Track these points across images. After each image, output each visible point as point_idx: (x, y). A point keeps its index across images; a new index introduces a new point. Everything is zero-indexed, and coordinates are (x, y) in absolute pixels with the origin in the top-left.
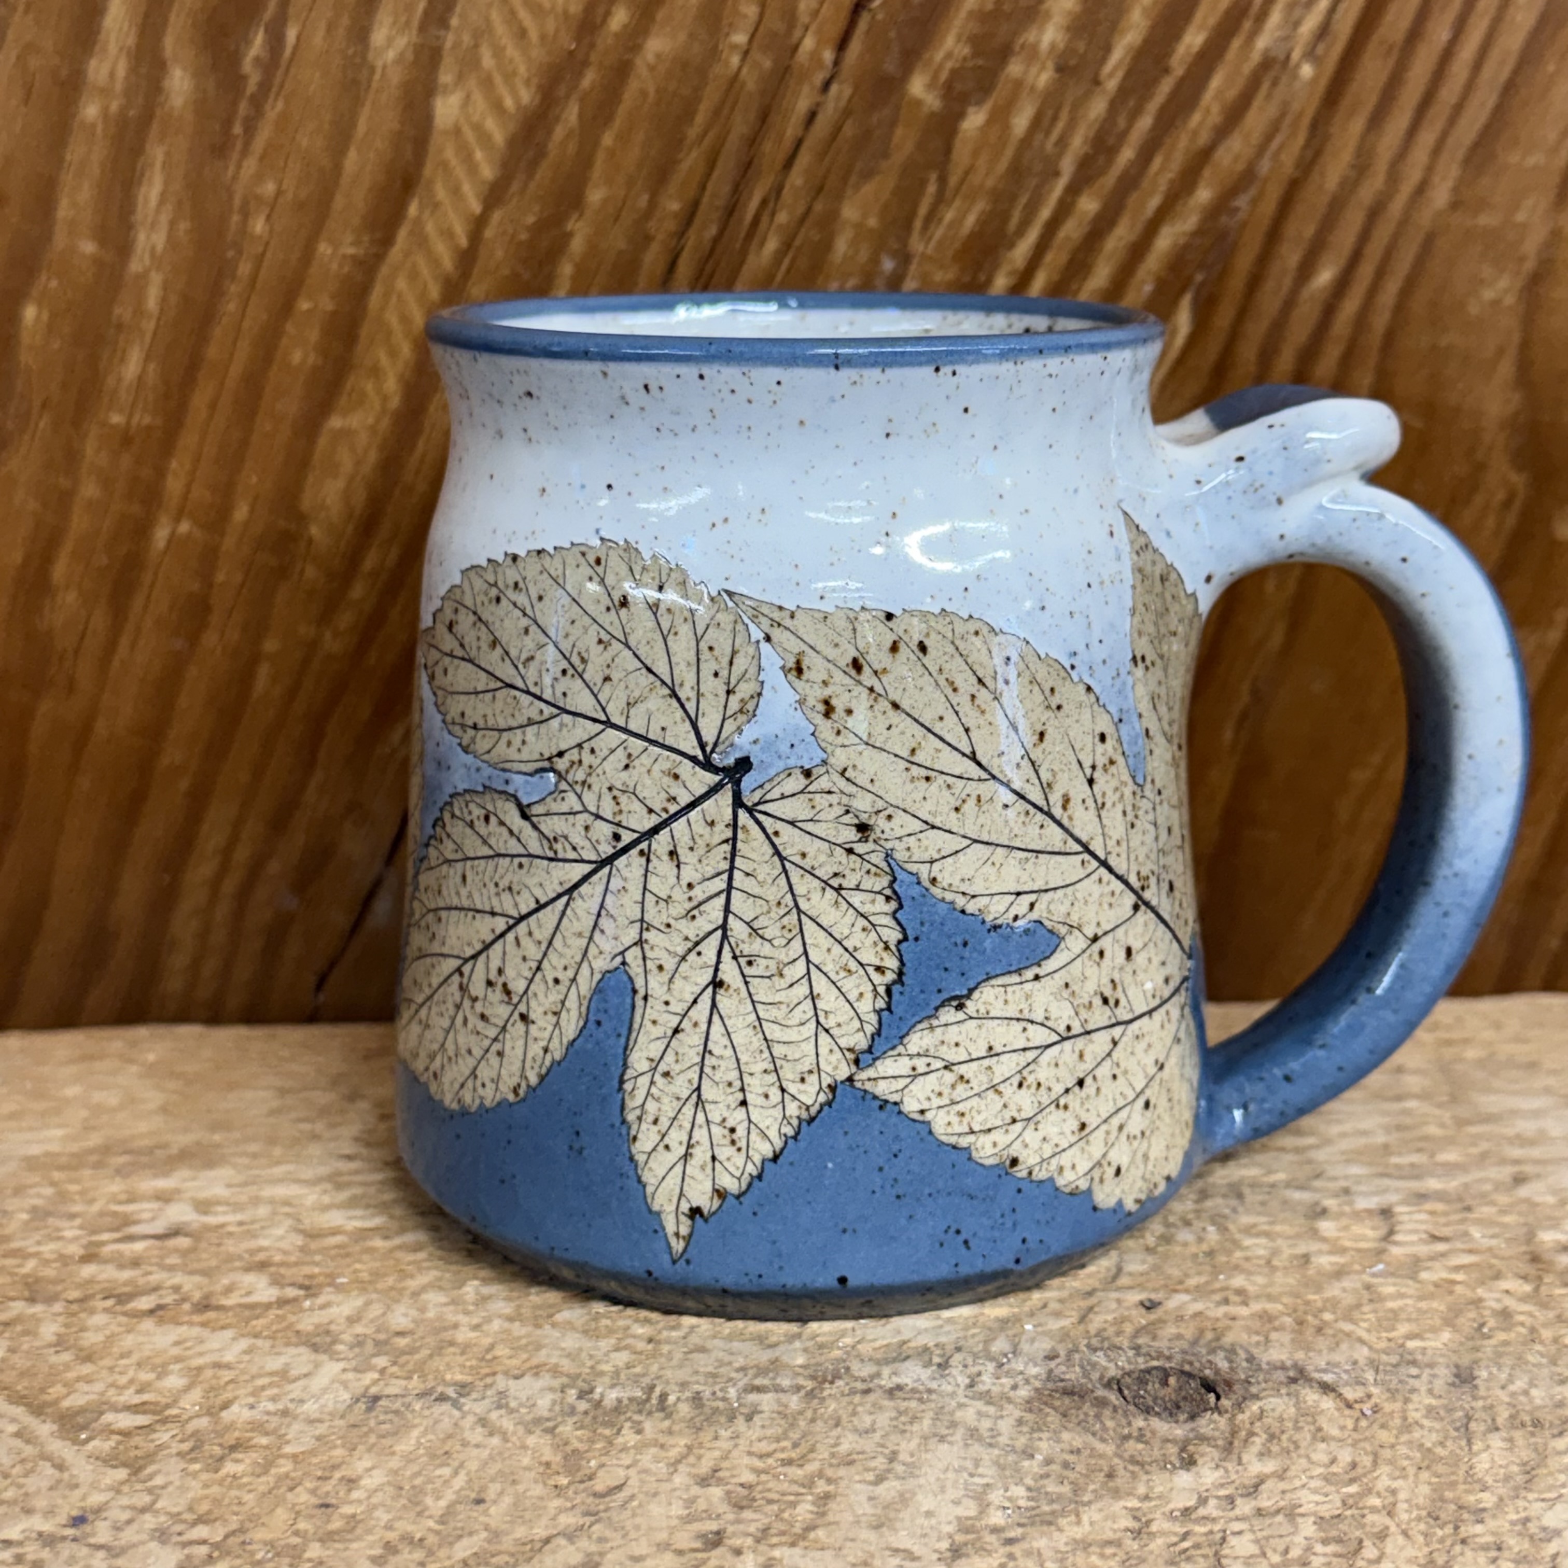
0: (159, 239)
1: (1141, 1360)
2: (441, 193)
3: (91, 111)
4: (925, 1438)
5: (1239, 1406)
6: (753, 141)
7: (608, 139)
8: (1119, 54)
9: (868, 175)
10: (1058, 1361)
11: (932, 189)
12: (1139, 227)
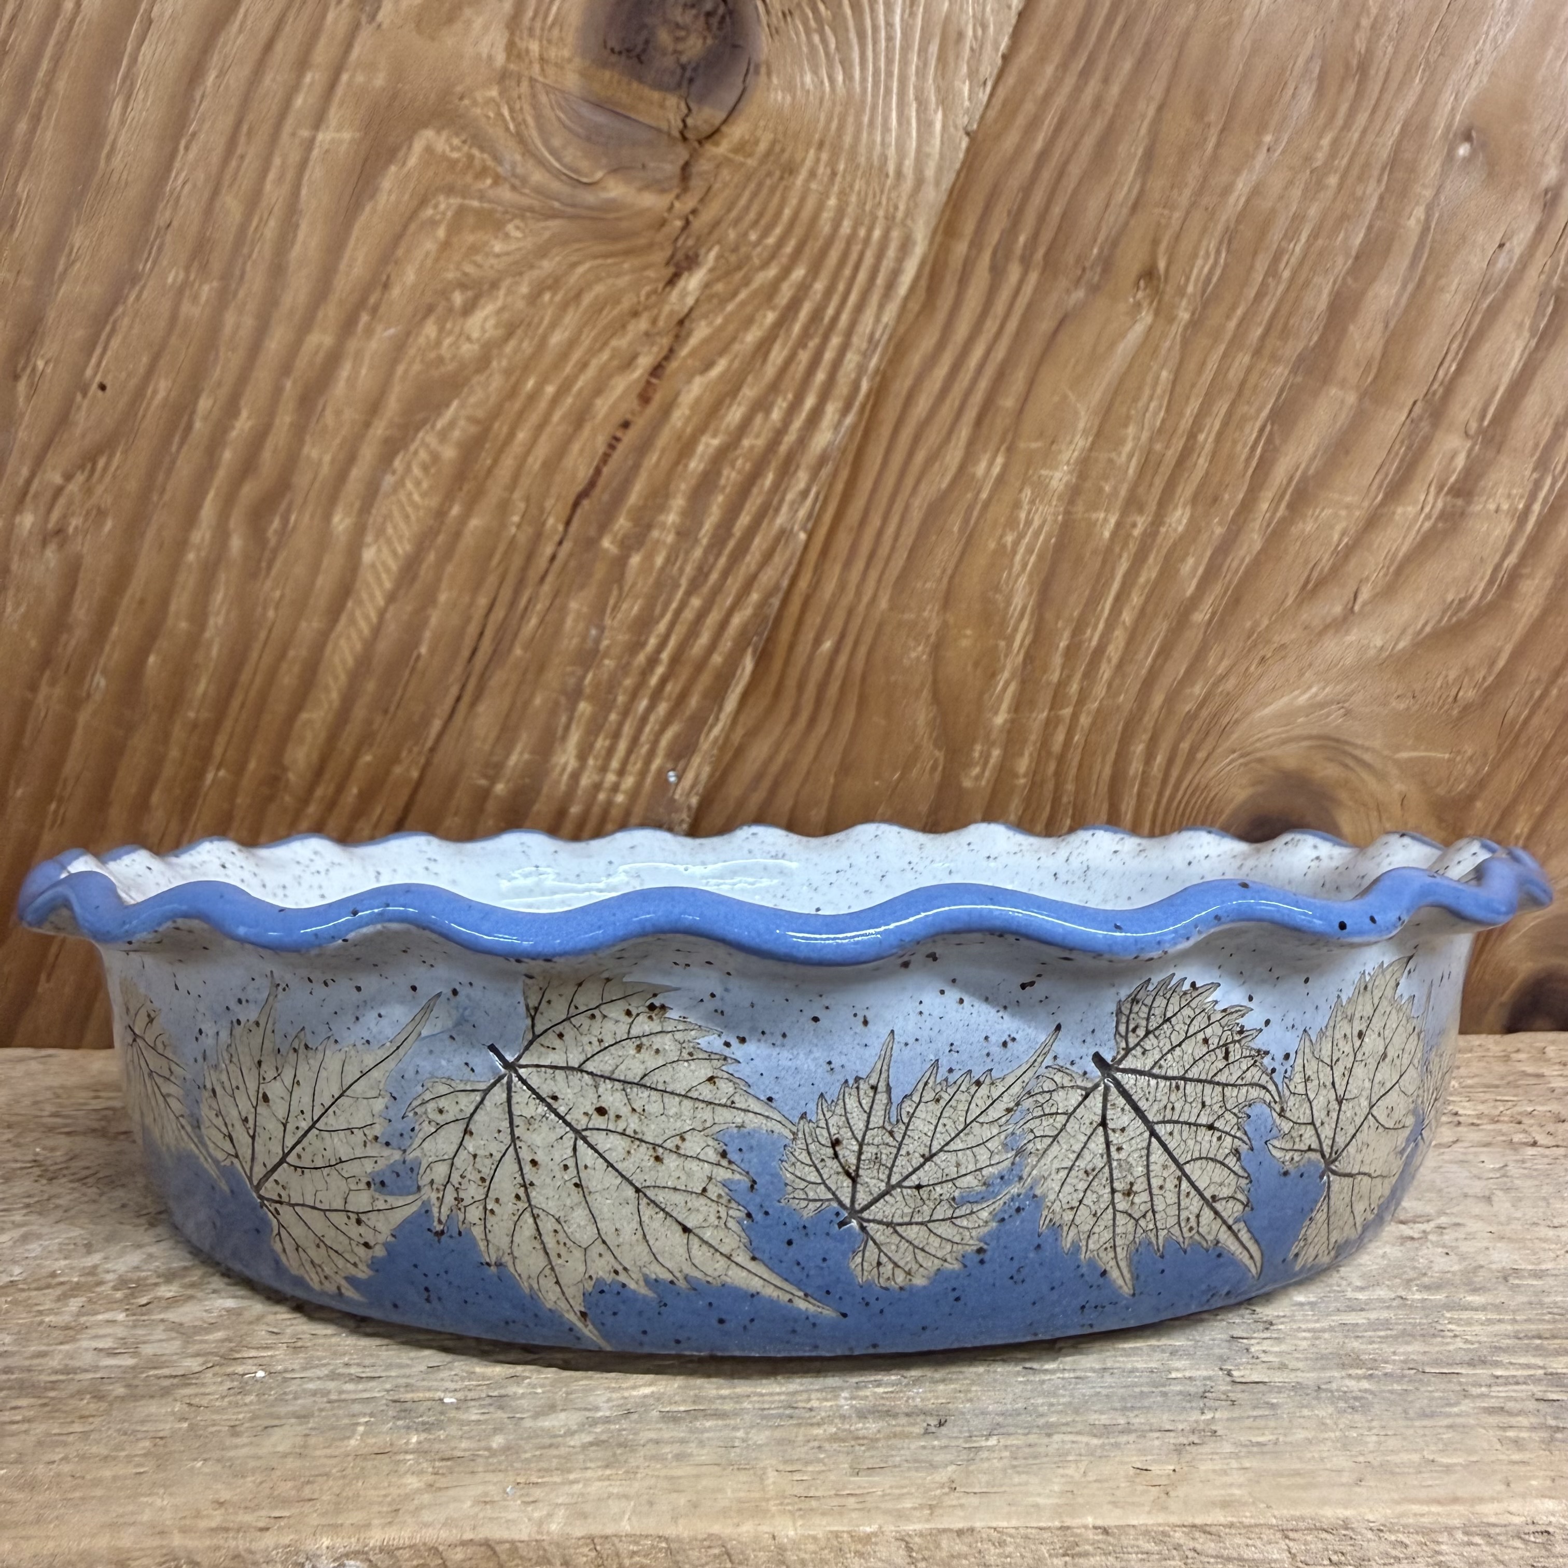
0: (220, 620)
2: (364, 596)
3: (191, 557)
6: (525, 569)
7: (450, 568)
8: (708, 526)
9: (582, 587)
11: (615, 592)
12: (723, 612)
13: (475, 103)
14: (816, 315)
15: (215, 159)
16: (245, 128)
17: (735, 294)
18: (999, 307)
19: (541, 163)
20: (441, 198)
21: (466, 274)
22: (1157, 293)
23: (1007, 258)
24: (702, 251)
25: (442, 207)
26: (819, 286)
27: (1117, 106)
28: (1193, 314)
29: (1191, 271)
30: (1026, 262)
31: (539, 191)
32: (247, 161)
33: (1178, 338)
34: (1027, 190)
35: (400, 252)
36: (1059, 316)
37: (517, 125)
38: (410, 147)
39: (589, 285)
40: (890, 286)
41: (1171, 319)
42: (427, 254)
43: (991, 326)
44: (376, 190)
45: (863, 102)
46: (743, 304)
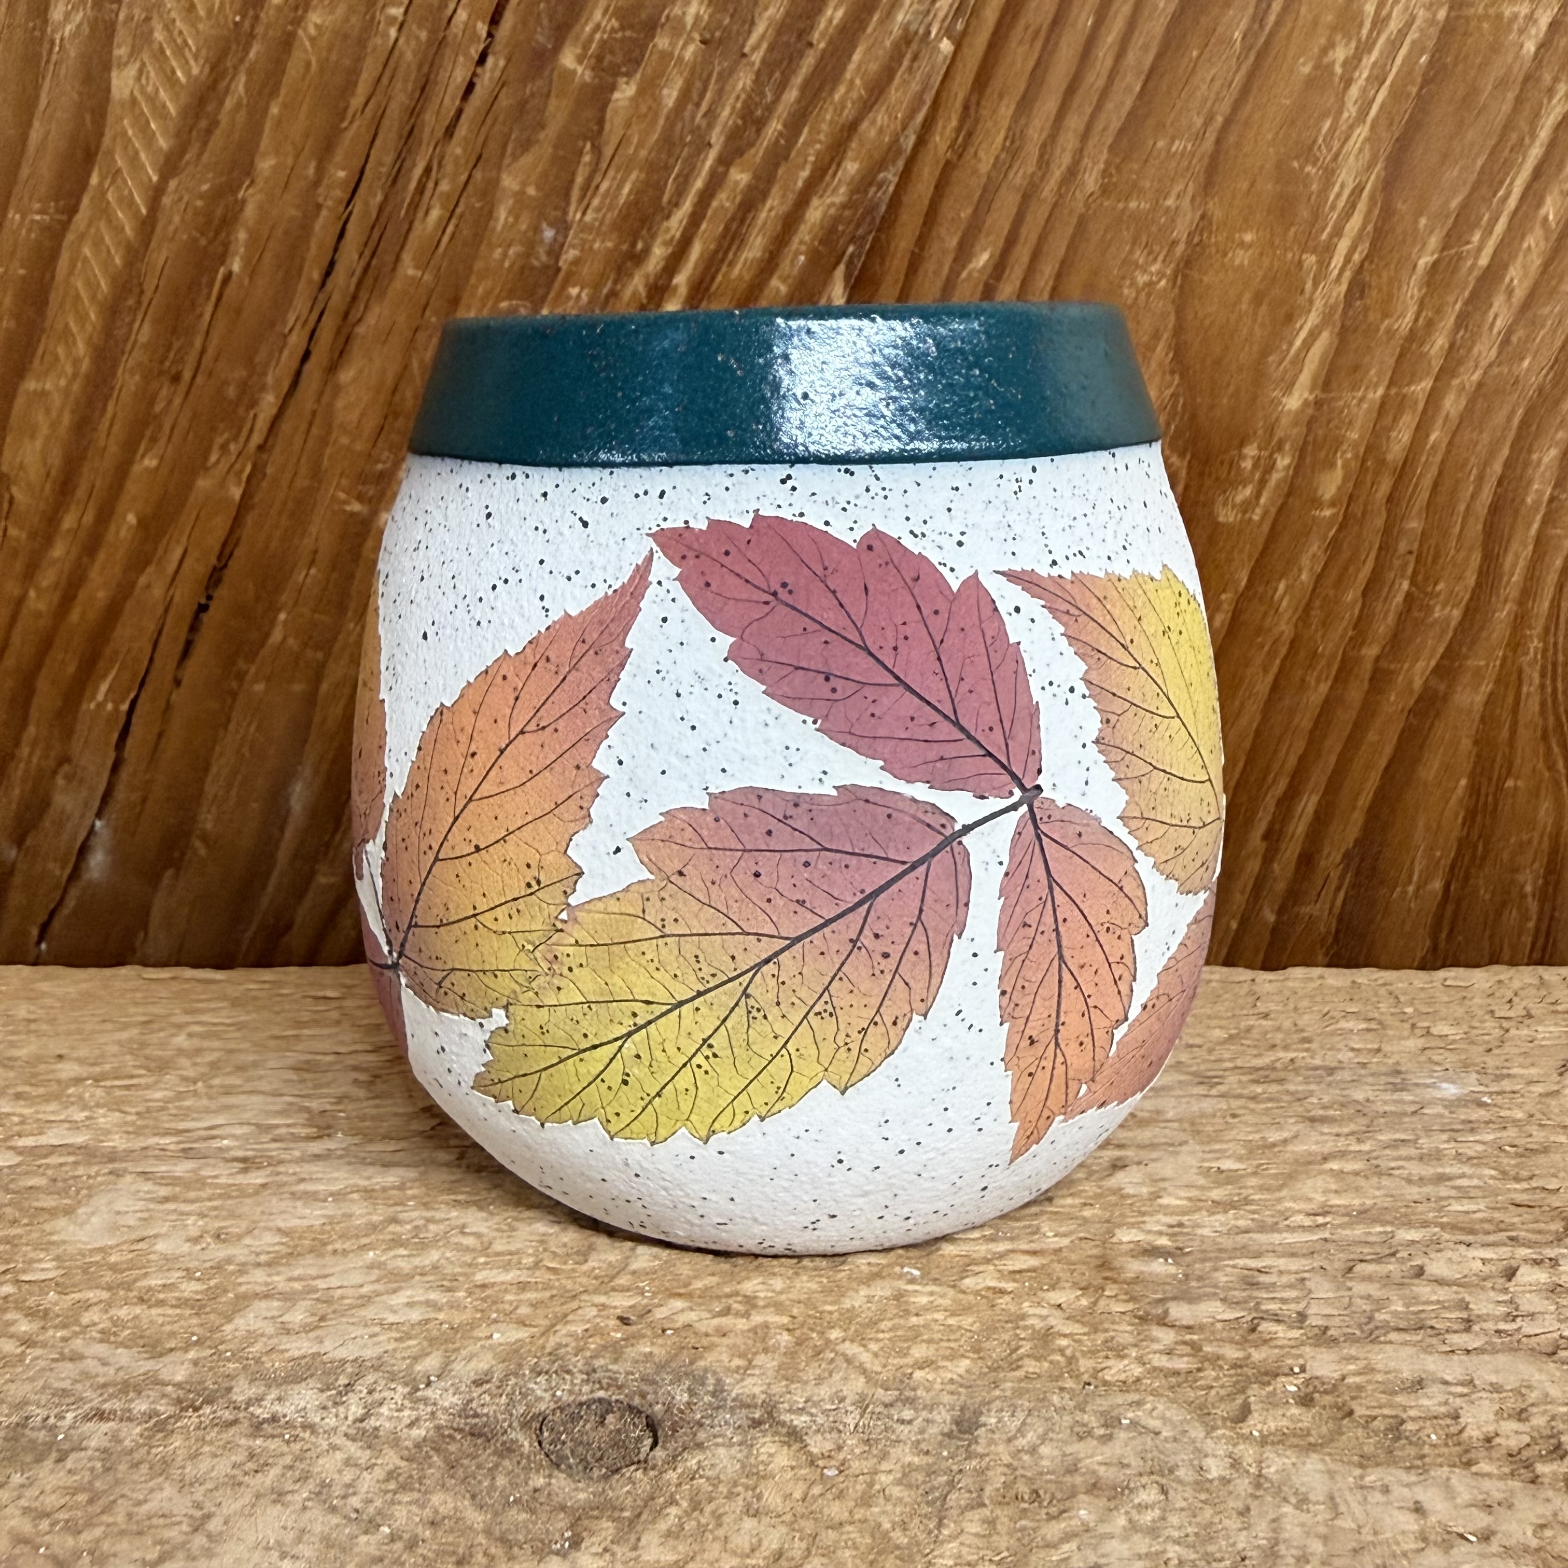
1: (586, 1388)
2: (121, 162)
4: (258, 1496)
5: (673, 1460)
6: (414, 109)
7: (274, 109)
8: (762, 27)
9: (524, 147)
10: (486, 1386)
11: (587, 157)
12: (790, 199)
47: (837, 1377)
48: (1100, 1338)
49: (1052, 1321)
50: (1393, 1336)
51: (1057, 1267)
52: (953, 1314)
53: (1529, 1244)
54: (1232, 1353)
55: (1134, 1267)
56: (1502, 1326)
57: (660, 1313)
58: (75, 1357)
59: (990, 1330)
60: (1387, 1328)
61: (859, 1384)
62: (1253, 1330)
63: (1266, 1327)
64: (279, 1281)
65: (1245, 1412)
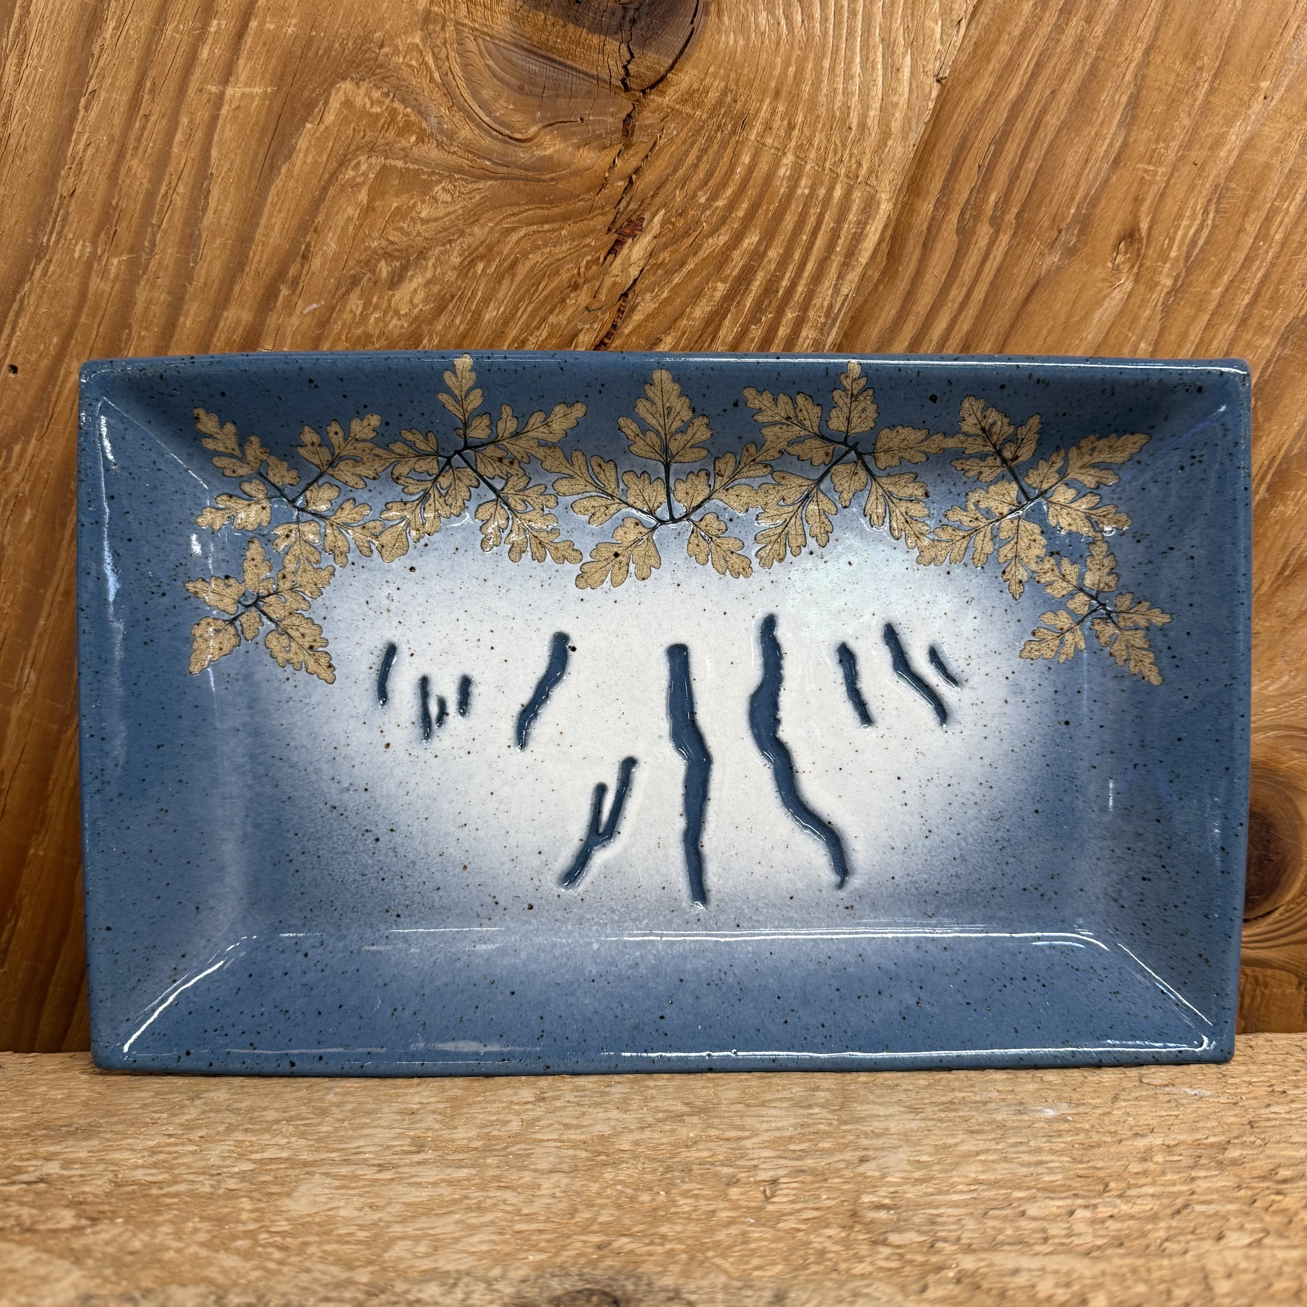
13: (396, 52)
14: (769, 288)
15: (117, 119)
16: (149, 84)
17: (682, 265)
18: (967, 273)
19: (470, 116)
20: (363, 158)
21: (392, 243)
22: (1139, 256)
23: (976, 219)
24: (647, 216)
25: (364, 167)
26: (773, 254)
27: (1100, 48)
28: (1176, 281)
29: (1175, 233)
30: (996, 223)
31: (469, 148)
32: (153, 119)
33: (1159, 308)
34: (999, 143)
35: (320, 218)
36: (1031, 281)
37: (444, 75)
38: (326, 102)
39: (525, 255)
40: (851, 253)
41: (1152, 286)
42: (350, 219)
43: (956, 294)
44: (293, 149)
45: (824, 45)
46: (691, 275)
47: (712, 1275)
48: (851, 1252)
49: (826, 1245)
50: (1006, 1248)
51: (830, 1216)
52: (773, 1241)
53: (1083, 1197)
54: (920, 1258)
55: (872, 1215)
56: (1063, 1240)
57: (616, 1245)
58: (308, 1271)
59: (792, 1250)
60: (1003, 1243)
61: (723, 1279)
62: (932, 1246)
63: (939, 1245)
64: (410, 1229)
65: (924, 1289)
